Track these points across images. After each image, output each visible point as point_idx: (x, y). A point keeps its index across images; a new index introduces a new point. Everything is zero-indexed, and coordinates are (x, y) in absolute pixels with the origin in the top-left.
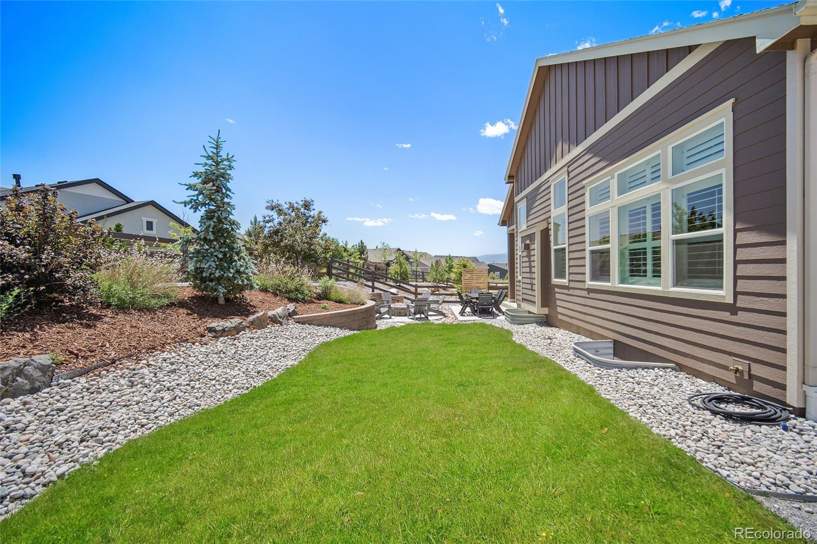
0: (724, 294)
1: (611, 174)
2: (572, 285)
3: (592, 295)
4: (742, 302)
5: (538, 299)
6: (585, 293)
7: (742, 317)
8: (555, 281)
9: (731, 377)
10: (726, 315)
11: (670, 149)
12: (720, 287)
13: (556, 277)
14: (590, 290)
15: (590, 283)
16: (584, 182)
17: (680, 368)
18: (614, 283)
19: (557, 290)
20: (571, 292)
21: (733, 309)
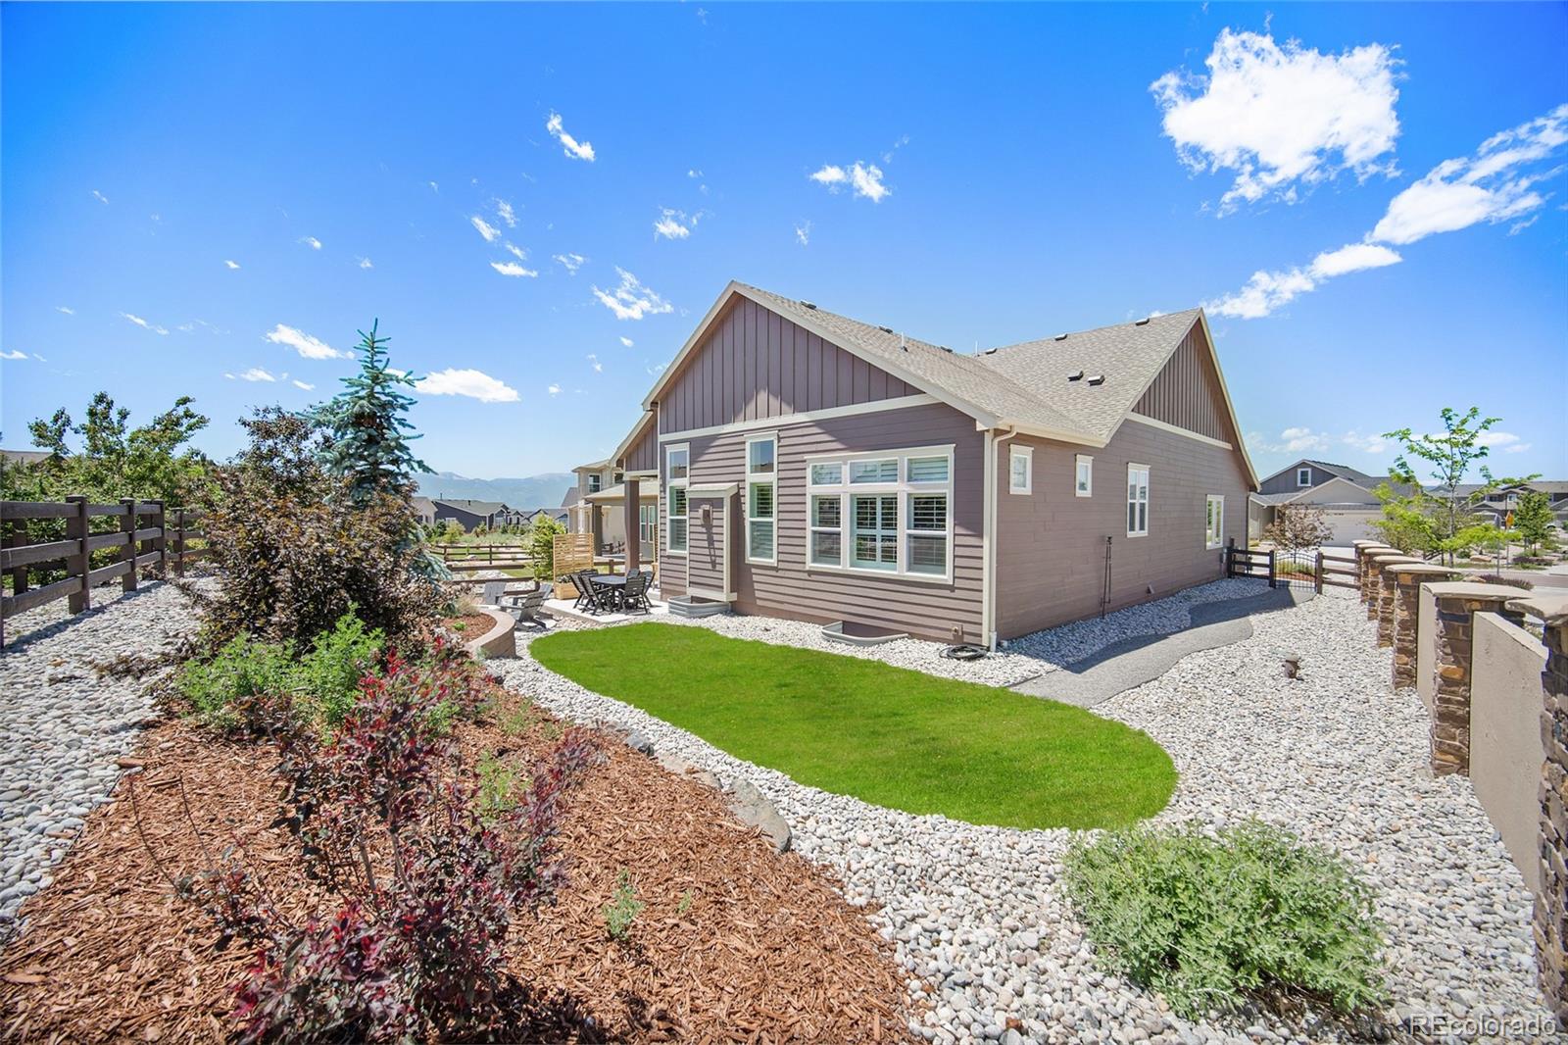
0: (946, 578)
1: (845, 460)
2: (782, 565)
3: (814, 577)
4: (959, 583)
5: (726, 583)
6: (805, 576)
7: (958, 594)
8: (751, 559)
9: (950, 636)
10: (947, 593)
11: (906, 459)
12: (944, 573)
13: (752, 555)
14: (810, 573)
15: (810, 565)
16: (806, 457)
17: (912, 636)
18: (845, 564)
19: (753, 570)
20: (780, 573)
21: (952, 588)
